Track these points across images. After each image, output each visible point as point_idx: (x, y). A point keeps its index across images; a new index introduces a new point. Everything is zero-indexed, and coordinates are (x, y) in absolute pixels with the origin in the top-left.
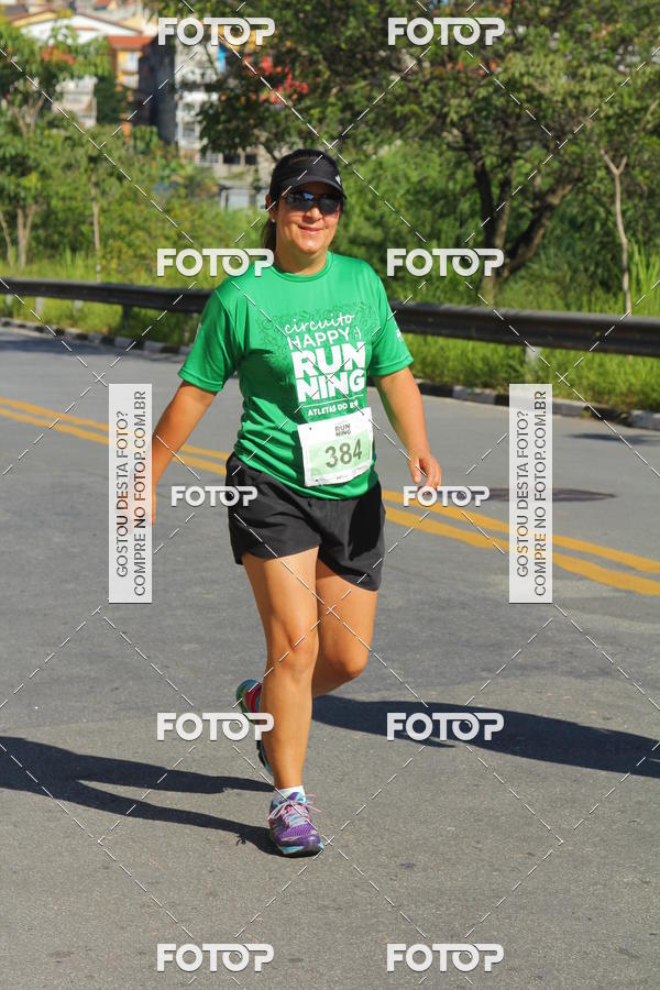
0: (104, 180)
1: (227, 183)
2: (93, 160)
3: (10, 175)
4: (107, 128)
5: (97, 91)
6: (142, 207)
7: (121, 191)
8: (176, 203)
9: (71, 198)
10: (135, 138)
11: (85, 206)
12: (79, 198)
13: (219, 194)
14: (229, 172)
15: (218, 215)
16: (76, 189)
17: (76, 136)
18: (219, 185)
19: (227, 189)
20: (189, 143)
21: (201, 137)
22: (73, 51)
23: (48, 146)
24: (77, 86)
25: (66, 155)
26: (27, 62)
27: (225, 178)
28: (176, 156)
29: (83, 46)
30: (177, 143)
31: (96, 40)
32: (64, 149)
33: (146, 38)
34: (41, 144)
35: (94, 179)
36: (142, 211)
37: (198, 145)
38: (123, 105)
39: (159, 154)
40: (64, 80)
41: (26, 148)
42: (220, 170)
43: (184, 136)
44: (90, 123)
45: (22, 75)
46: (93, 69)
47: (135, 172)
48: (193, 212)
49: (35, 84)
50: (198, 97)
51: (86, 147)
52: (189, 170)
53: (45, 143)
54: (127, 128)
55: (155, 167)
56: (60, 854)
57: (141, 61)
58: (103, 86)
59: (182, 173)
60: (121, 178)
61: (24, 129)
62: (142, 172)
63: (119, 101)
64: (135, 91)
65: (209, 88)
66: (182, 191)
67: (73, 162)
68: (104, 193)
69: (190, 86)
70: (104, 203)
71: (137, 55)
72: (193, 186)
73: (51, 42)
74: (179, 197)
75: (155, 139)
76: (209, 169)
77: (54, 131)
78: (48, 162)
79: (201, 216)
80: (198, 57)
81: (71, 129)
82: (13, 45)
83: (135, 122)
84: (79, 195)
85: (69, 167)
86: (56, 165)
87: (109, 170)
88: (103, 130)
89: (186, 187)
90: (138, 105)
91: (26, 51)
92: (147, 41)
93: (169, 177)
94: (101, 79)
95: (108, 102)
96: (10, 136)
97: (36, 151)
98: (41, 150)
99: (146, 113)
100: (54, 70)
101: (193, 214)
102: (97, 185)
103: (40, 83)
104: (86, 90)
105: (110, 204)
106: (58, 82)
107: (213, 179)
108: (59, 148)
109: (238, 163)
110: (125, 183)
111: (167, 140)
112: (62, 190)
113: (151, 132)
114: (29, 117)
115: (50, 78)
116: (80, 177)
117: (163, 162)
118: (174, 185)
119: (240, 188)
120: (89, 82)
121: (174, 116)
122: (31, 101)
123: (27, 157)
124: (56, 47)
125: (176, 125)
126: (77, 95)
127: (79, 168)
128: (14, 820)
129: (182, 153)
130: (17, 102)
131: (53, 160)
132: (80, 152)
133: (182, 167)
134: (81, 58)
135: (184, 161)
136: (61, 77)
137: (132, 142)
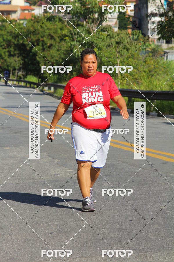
0: (121, 51)
1: (167, 51)
2: (118, 43)
4: (124, 32)
5: (119, 17)
6: (136, 60)
7: (128, 54)
8: (148, 58)
9: (109, 57)
10: (133, 35)
11: (114, 60)
12: (112, 57)
13: (164, 55)
14: (168, 46)
15: (164, 63)
16: (111, 54)
17: (111, 35)
18: (164, 51)
19: (167, 53)
20: (154, 36)
21: (158, 34)
23: (101, 38)
24: (112, 16)
25: (108, 41)
26: (94, 7)
27: (166, 49)
28: (148, 41)
30: (148, 36)
32: (107, 39)
34: (98, 37)
35: (118, 50)
36: (135, 62)
37: (157, 37)
38: (129, 22)
39: (142, 40)
40: (107, 14)
41: (93, 39)
42: (165, 46)
43: (151, 33)
44: (116, 29)
45: (92, 12)
47: (133, 48)
48: (155, 62)
49: (96, 16)
50: (157, 19)
51: (115, 38)
52: (153, 46)
53: (100, 37)
54: (130, 31)
57: (135, 6)
58: (121, 15)
59: (150, 47)
60: (128, 50)
61: (92, 32)
62: (136, 47)
63: (127, 21)
64: (133, 17)
65: (161, 15)
66: (151, 54)
67: (110, 44)
68: (121, 55)
69: (154, 15)
70: (121, 59)
71: (134, 4)
72: (154, 52)
74: (149, 56)
75: (141, 35)
76: (160, 46)
77: (103, 33)
78: (101, 44)
79: (158, 63)
80: (157, 4)
81: (110, 32)
82: (89, 2)
83: (133, 29)
84: (112, 56)
85: (109, 46)
86: (104, 45)
87: (124, 47)
88: (122, 32)
89: (152, 53)
90: (134, 22)
91: (94, 3)
93: (145, 49)
94: (120, 13)
95: (123, 22)
96: (87, 35)
97: (97, 40)
98: (98, 40)
101: (154, 63)
102: (119, 52)
103: (98, 15)
104: (115, 17)
105: (123, 59)
106: (105, 14)
107: (162, 49)
108: (105, 39)
109: (172, 43)
110: (130, 51)
112: (106, 55)
113: (139, 32)
114: (94, 27)
115: (102, 13)
116: (112, 50)
117: (143, 43)
118: (148, 52)
119: (172, 52)
120: (116, 15)
121: (148, 26)
122: (95, 22)
125: (148, 29)
127: (113, 46)
129: (150, 40)
130: (90, 22)
131: (103, 43)
132: (113, 40)
133: (150, 45)
135: (151, 43)
137: (132, 36)
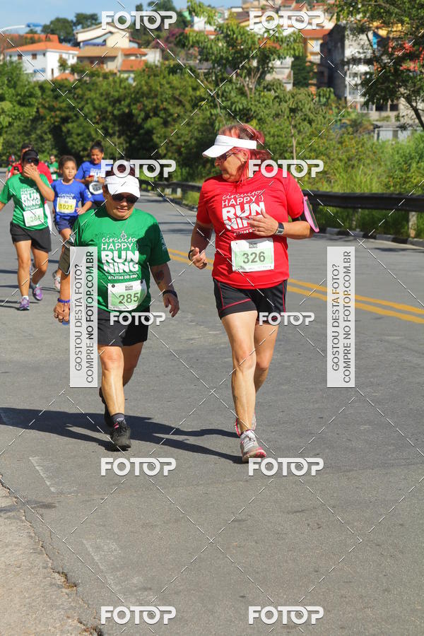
0: (300, 124)
1: (379, 123)
2: (293, 111)
4: (303, 90)
5: (293, 66)
6: (325, 140)
7: (310, 130)
8: (346, 137)
9: (278, 136)
10: (320, 96)
11: (287, 141)
12: (284, 136)
13: (374, 131)
14: (380, 115)
15: (373, 144)
16: (281, 130)
17: (282, 96)
18: (373, 125)
19: (379, 127)
20: (356, 99)
21: (364, 95)
22: (279, 40)
23: (264, 102)
24: (281, 63)
25: (275, 108)
26: (250, 49)
27: (377, 121)
28: (345, 107)
29: (286, 37)
30: (346, 98)
31: (294, 33)
32: (273, 105)
33: (326, 30)
34: (258, 101)
35: (293, 123)
36: (324, 143)
37: (363, 100)
38: (311, 74)
39: (334, 105)
40: (274, 60)
41: (249, 104)
42: (374, 115)
43: (350, 94)
44: (289, 87)
45: (247, 57)
46: (292, 52)
47: (320, 118)
48: (357, 143)
49: (255, 63)
50: (363, 68)
51: (288, 103)
52: (353, 116)
53: (261, 100)
54: (313, 89)
55: (332, 115)
56: (286, 562)
57: (321, 45)
58: (298, 62)
59: (349, 118)
60: (310, 122)
61: (248, 92)
62: (324, 117)
63: (308, 72)
64: (318, 65)
65: (368, 62)
66: (350, 130)
67: (280, 112)
68: (299, 132)
69: (356, 61)
70: (299, 138)
71: (320, 42)
72: (356, 125)
73: (266, 35)
74: (349, 133)
75: (332, 96)
76: (367, 114)
77: (266, 93)
78: (263, 113)
79: (363, 146)
80: (362, 43)
81: (279, 91)
82: (241, 39)
83: (318, 86)
84: (283, 133)
85: (277, 115)
86: (268, 115)
87: (303, 117)
88: (300, 91)
89: (352, 127)
90: (320, 74)
91: (250, 42)
92: (327, 33)
93: (340, 120)
94: (296, 58)
95: (301, 73)
96: (239, 97)
97: (256, 105)
98: (259, 105)
99: (326, 80)
100: (267, 53)
101: (357, 145)
102: (295, 127)
103: (258, 62)
104: (287, 66)
105: (303, 139)
106: (270, 61)
107: (369, 121)
108: (271, 104)
109: (386, 110)
110: (314, 125)
111: (340, 97)
112: (272, 131)
113: (330, 91)
114: (250, 83)
115: (265, 58)
116: (284, 123)
117: (337, 111)
118: (343, 126)
119: (388, 126)
120: (289, 61)
121: (345, 80)
122: (252, 74)
123: (250, 109)
124: (268, 38)
125: (346, 86)
126: (281, 69)
127: (284, 116)
128: (256, 538)
129: (349, 104)
130: (244, 75)
131: (267, 111)
132: (284, 105)
133: (349, 113)
134: (285, 45)
135: (350, 110)
136: (272, 58)
137: (317, 99)
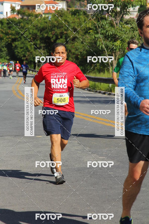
3: (110, 41)
17: (135, 27)
24: (134, 9)
34: (121, 30)
41: (116, 32)
46: (140, 3)
49: (119, 9)
53: (123, 30)
61: (115, 25)
94: (141, 6)
97: (120, 32)
100: (126, 4)
103: (121, 9)
104: (136, 11)
106: (128, 8)
120: (137, 8)
122: (118, 15)
126: (133, 12)
136: (129, 6)
